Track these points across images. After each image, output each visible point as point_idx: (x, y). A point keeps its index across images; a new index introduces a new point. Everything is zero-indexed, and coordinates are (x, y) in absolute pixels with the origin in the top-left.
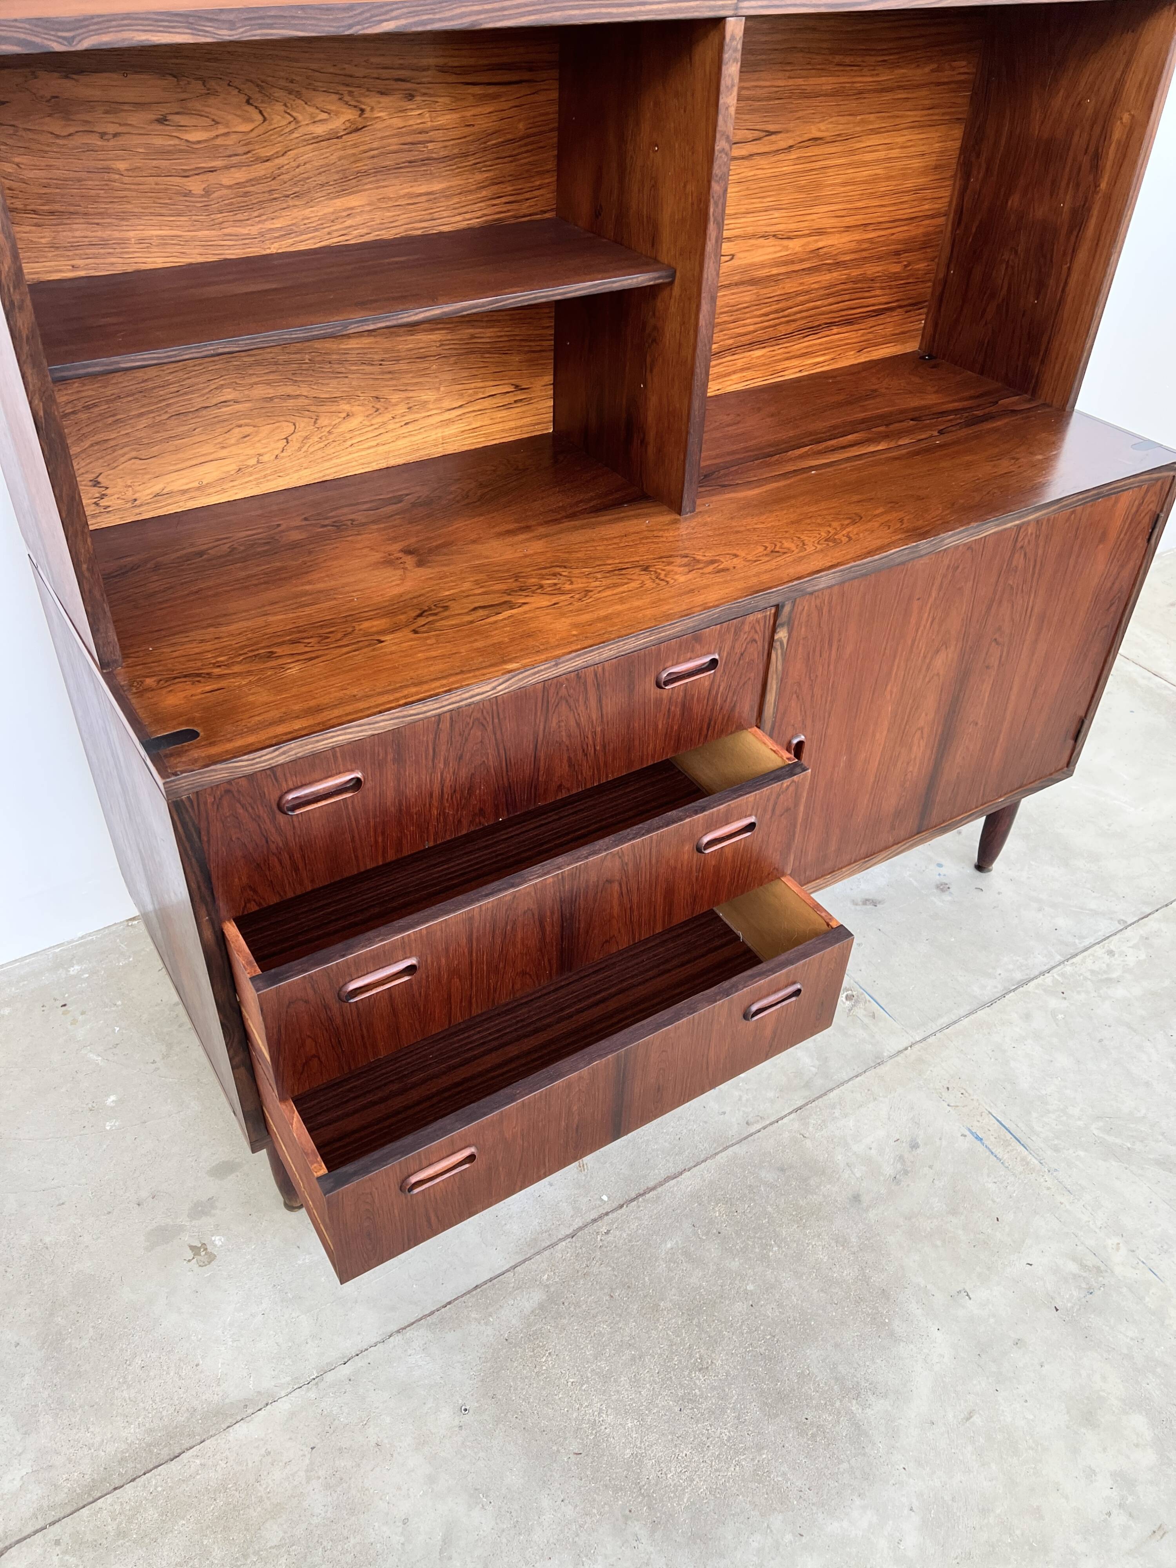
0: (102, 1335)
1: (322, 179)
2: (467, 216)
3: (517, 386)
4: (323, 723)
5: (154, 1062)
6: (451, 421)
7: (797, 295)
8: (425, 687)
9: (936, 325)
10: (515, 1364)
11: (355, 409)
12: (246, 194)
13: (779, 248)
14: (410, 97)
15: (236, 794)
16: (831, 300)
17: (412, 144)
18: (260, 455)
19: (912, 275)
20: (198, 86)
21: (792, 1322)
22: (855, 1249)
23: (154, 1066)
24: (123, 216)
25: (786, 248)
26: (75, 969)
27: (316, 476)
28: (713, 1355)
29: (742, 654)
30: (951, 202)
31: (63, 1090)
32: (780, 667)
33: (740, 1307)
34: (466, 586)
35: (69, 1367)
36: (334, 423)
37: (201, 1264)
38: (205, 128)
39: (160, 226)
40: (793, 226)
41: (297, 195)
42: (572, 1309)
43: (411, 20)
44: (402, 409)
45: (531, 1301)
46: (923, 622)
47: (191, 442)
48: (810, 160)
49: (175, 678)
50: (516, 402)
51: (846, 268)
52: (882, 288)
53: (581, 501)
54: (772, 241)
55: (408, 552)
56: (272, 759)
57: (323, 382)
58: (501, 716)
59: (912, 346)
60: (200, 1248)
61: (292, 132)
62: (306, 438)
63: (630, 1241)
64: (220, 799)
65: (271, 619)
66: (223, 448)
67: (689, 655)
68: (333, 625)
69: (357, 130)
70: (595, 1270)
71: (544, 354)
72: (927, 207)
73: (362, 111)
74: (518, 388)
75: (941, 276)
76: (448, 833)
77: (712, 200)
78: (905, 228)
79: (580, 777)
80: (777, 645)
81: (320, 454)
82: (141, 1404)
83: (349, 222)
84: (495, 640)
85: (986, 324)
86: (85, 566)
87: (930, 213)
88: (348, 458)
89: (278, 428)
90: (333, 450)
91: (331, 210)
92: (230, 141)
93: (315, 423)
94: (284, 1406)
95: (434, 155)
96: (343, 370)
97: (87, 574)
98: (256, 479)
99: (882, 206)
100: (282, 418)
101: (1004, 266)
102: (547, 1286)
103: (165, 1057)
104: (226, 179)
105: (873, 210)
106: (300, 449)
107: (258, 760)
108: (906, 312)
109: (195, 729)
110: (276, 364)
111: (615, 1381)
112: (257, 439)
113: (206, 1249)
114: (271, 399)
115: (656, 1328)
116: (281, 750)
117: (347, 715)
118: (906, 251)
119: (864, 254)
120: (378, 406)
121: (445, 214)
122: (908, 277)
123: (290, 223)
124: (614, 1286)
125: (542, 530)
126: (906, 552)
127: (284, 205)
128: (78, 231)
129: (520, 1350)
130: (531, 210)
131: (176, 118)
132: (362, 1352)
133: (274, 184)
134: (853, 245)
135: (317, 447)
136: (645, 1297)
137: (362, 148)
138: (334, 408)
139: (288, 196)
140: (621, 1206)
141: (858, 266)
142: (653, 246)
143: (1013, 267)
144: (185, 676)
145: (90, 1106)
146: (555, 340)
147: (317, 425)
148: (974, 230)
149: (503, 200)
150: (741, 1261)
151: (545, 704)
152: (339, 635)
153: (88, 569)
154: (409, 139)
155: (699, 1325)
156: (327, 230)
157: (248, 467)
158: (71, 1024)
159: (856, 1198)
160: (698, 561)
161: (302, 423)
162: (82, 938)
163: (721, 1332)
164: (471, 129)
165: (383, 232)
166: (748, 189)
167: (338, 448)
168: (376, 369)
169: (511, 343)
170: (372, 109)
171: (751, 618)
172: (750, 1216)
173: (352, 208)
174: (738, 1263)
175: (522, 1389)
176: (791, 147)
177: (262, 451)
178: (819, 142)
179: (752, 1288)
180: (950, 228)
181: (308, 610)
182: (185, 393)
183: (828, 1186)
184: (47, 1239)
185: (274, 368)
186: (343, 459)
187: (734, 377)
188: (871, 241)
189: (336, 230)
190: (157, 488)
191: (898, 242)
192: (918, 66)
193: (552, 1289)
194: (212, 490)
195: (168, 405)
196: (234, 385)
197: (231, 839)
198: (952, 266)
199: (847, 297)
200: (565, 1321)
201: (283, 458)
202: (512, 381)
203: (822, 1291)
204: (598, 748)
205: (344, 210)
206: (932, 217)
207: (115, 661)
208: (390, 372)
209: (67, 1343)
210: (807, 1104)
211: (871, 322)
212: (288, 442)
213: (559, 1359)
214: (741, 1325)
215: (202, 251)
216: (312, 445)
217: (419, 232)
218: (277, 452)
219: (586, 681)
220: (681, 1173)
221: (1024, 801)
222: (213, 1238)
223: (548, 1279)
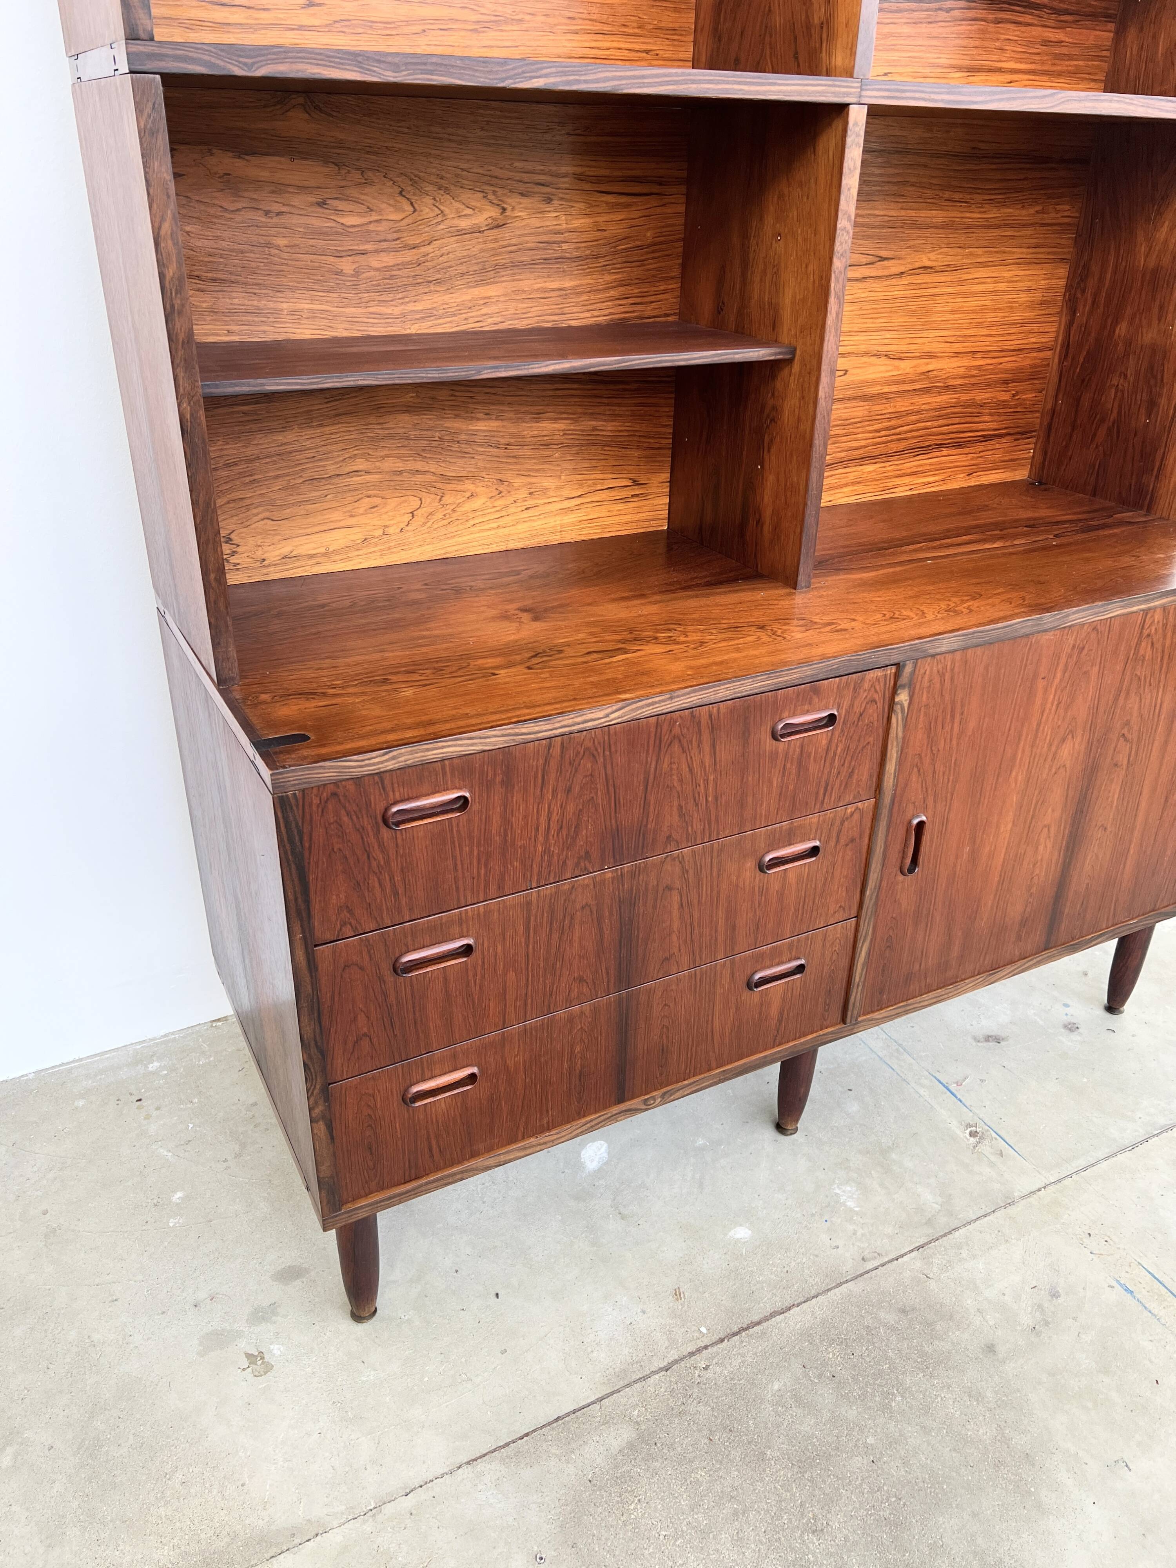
0: (142, 1444)
1: (463, 268)
2: (596, 313)
3: (634, 481)
4: (434, 733)
5: (226, 1161)
6: (569, 510)
7: (908, 414)
8: (538, 709)
9: (1045, 454)
10: (600, 1510)
11: (480, 490)
12: (392, 277)
13: (890, 368)
14: (549, 200)
15: (341, 798)
16: (941, 422)
17: (548, 243)
18: (386, 527)
19: (1021, 404)
20: (357, 176)
21: (921, 1484)
22: (992, 1405)
23: (225, 1164)
24: (278, 289)
25: (897, 368)
26: (154, 1066)
27: (438, 552)
28: (829, 1516)
29: (861, 715)
30: (1057, 338)
31: (130, 1184)
32: (900, 735)
33: (859, 1462)
34: (581, 636)
35: (104, 1476)
36: (458, 501)
37: (257, 1374)
38: (359, 214)
39: (312, 300)
40: (904, 348)
41: (439, 282)
42: (665, 1451)
43: (558, 79)
44: (523, 493)
45: (619, 1439)
46: (1049, 706)
47: (322, 508)
48: (920, 286)
49: (290, 695)
50: (632, 496)
51: (956, 392)
52: (991, 414)
53: (695, 578)
54: (883, 360)
55: (524, 610)
56: (382, 762)
57: (451, 460)
58: (613, 749)
59: (1022, 474)
60: (256, 1356)
61: (438, 223)
62: (431, 514)
63: (732, 1379)
64: (326, 802)
65: (387, 655)
66: (352, 516)
67: (806, 707)
68: (449, 661)
69: (498, 226)
70: (692, 1409)
71: (662, 451)
72: (1034, 340)
73: (504, 209)
74: (635, 483)
75: (1049, 406)
76: (552, 875)
77: (833, 275)
78: (1013, 358)
79: (690, 830)
80: (897, 708)
81: (443, 531)
82: (178, 1524)
83: (485, 310)
84: (609, 676)
85: (1097, 447)
86: (212, 576)
87: (1036, 346)
88: (468, 537)
89: (405, 501)
90: (455, 529)
91: (469, 297)
92: (381, 227)
93: (440, 500)
94: (335, 1538)
95: (567, 255)
96: (470, 450)
97: (214, 584)
98: (381, 550)
99: (991, 335)
100: (409, 493)
101: (1113, 391)
102: (638, 1423)
103: (237, 1156)
104: (375, 262)
105: (982, 339)
106: (424, 524)
107: (367, 762)
108: (1015, 440)
109: (306, 733)
110: (408, 439)
111: (714, 1538)
112: (384, 510)
113: (262, 1358)
114: (401, 472)
115: (762, 1480)
116: (391, 755)
117: (458, 728)
118: (1013, 381)
119: (973, 380)
120: (501, 489)
121: (575, 309)
122: (1016, 406)
123: (430, 307)
124: (714, 1429)
125: (657, 597)
126: (1030, 623)
127: (427, 290)
128: (237, 299)
129: (605, 1494)
130: (655, 313)
131: (335, 203)
132: (426, 1483)
133: (418, 270)
134: (962, 371)
135: (440, 524)
136: (749, 1443)
137: (501, 243)
138: (459, 487)
139: (430, 282)
140: (722, 1340)
141: (967, 392)
142: (774, 329)
143: (1123, 391)
144: (300, 694)
145: (155, 1201)
146: (673, 439)
147: (442, 503)
148: (1081, 360)
149: (630, 301)
150: (859, 1410)
151: (658, 742)
152: (454, 669)
153: (215, 579)
154: (545, 238)
155: (812, 1480)
156: (464, 316)
157: (374, 537)
158: (145, 1119)
159: (990, 1349)
160: (816, 623)
161: (428, 499)
162: (166, 1036)
163: (837, 1489)
164: (604, 233)
165: (516, 322)
166: (861, 309)
167: (461, 527)
168: (501, 452)
169: (631, 439)
170: (513, 209)
171: (871, 675)
172: (868, 1359)
173: (489, 298)
174: (855, 1412)
175: (607, 1539)
176: (902, 273)
177: (387, 523)
178: (929, 270)
179: (873, 1442)
180: (1056, 360)
181: (424, 650)
182: (320, 460)
183: (957, 1333)
184: (96, 1337)
185: (406, 443)
186: (465, 538)
187: (845, 490)
188: (979, 367)
189: (472, 317)
190: (286, 551)
191: (1006, 371)
192: (1023, 207)
193: (643, 1427)
194: (338, 557)
195: (303, 470)
196: (367, 456)
197: (333, 849)
198: (1060, 396)
199: (957, 420)
200: (658, 1464)
201: (408, 531)
202: (630, 475)
203: (955, 1450)
204: (710, 799)
205: (481, 299)
206: (1039, 350)
207: (233, 679)
208: (515, 457)
209: (104, 1449)
210: (930, 1242)
211: (981, 447)
212: (413, 517)
213: (650, 1507)
214: (861, 1485)
215: (347, 326)
216: (437, 521)
217: (549, 325)
218: (402, 525)
219: (700, 722)
220: (789, 1309)
221: (1159, 927)
222: (272, 1347)
223: (638, 1416)
